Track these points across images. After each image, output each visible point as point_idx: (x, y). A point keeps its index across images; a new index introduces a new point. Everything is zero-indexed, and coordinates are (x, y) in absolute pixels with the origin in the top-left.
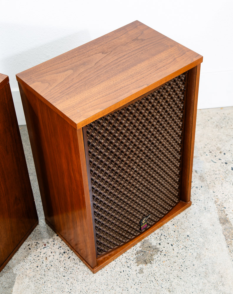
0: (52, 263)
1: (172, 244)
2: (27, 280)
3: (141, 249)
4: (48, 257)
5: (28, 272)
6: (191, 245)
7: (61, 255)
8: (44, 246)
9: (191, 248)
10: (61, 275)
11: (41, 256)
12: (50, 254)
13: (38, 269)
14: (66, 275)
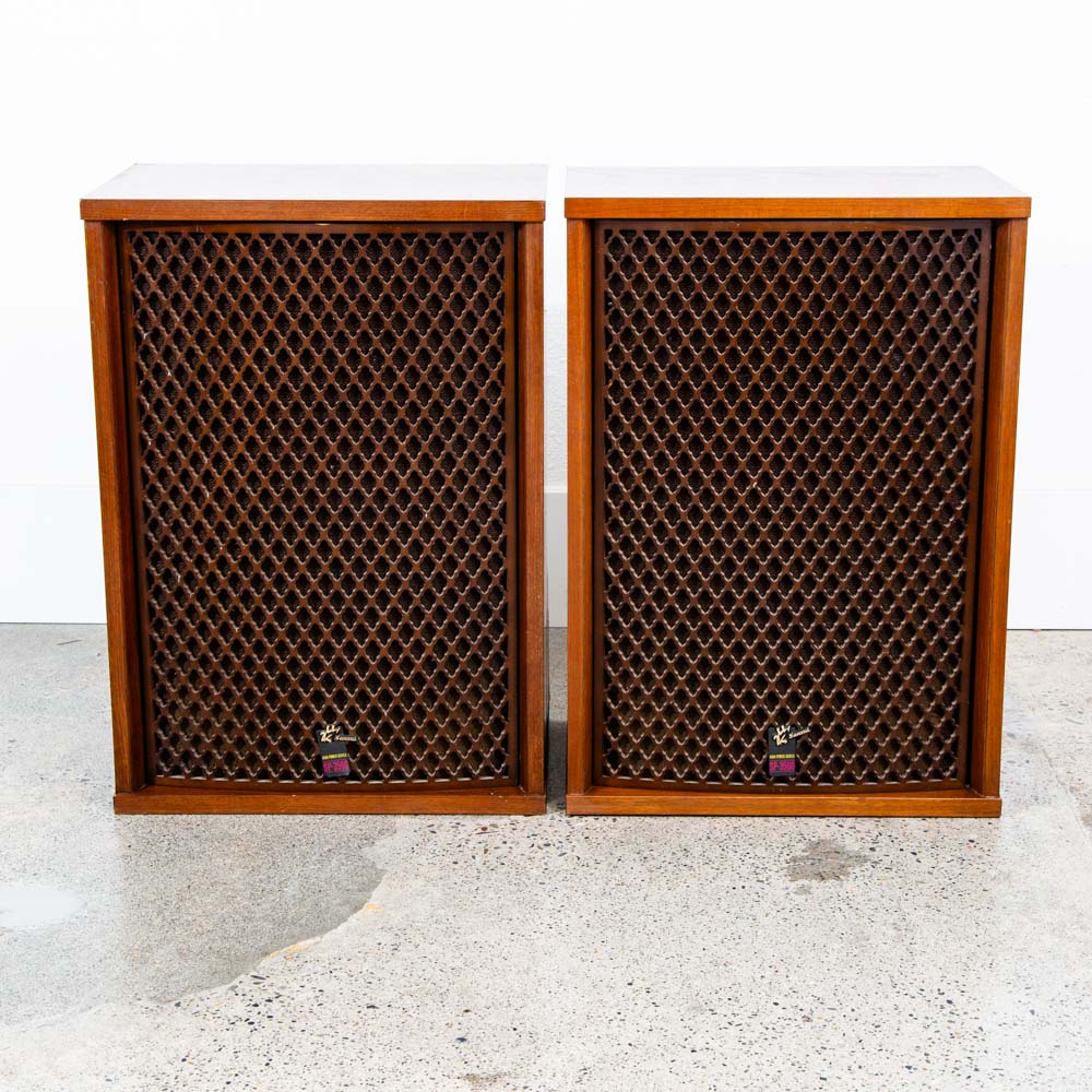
0: (503, 860)
1: (916, 851)
2: (420, 882)
3: (806, 854)
4: (491, 849)
5: (422, 869)
6: (980, 857)
7: (535, 848)
8: (480, 831)
9: (978, 860)
10: (533, 880)
11: (471, 845)
12: (500, 844)
13: (456, 866)
14: (547, 881)
